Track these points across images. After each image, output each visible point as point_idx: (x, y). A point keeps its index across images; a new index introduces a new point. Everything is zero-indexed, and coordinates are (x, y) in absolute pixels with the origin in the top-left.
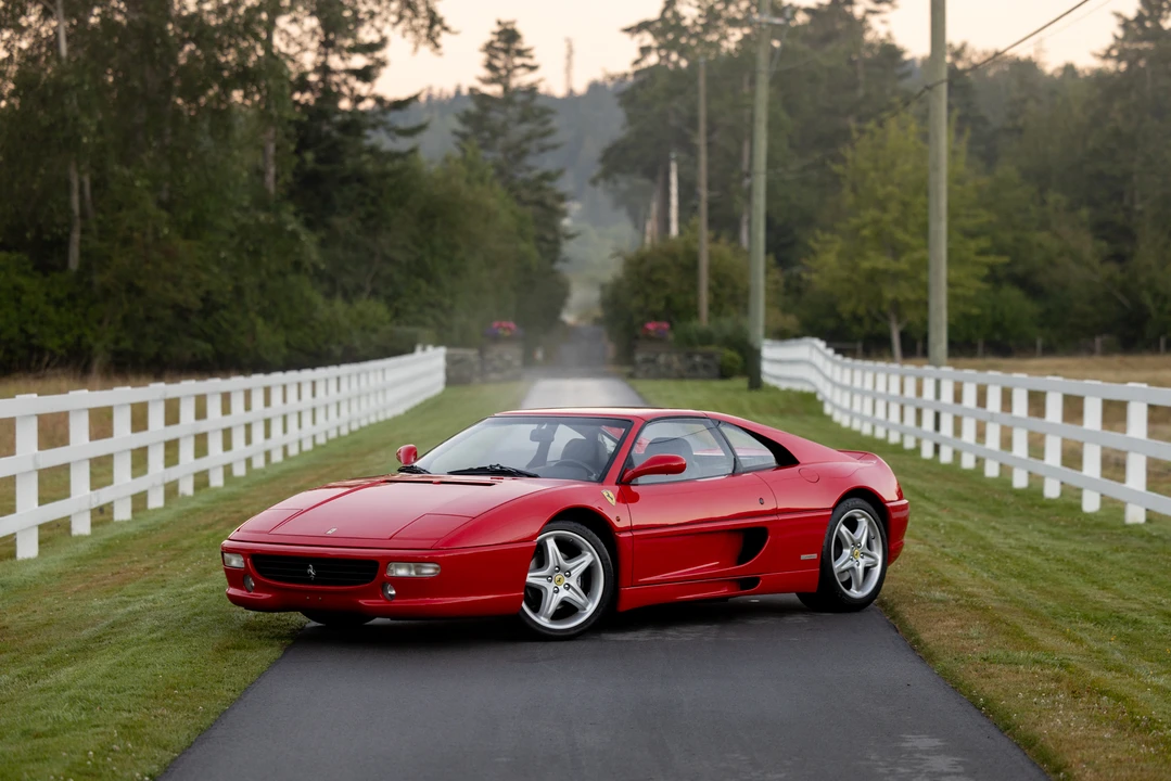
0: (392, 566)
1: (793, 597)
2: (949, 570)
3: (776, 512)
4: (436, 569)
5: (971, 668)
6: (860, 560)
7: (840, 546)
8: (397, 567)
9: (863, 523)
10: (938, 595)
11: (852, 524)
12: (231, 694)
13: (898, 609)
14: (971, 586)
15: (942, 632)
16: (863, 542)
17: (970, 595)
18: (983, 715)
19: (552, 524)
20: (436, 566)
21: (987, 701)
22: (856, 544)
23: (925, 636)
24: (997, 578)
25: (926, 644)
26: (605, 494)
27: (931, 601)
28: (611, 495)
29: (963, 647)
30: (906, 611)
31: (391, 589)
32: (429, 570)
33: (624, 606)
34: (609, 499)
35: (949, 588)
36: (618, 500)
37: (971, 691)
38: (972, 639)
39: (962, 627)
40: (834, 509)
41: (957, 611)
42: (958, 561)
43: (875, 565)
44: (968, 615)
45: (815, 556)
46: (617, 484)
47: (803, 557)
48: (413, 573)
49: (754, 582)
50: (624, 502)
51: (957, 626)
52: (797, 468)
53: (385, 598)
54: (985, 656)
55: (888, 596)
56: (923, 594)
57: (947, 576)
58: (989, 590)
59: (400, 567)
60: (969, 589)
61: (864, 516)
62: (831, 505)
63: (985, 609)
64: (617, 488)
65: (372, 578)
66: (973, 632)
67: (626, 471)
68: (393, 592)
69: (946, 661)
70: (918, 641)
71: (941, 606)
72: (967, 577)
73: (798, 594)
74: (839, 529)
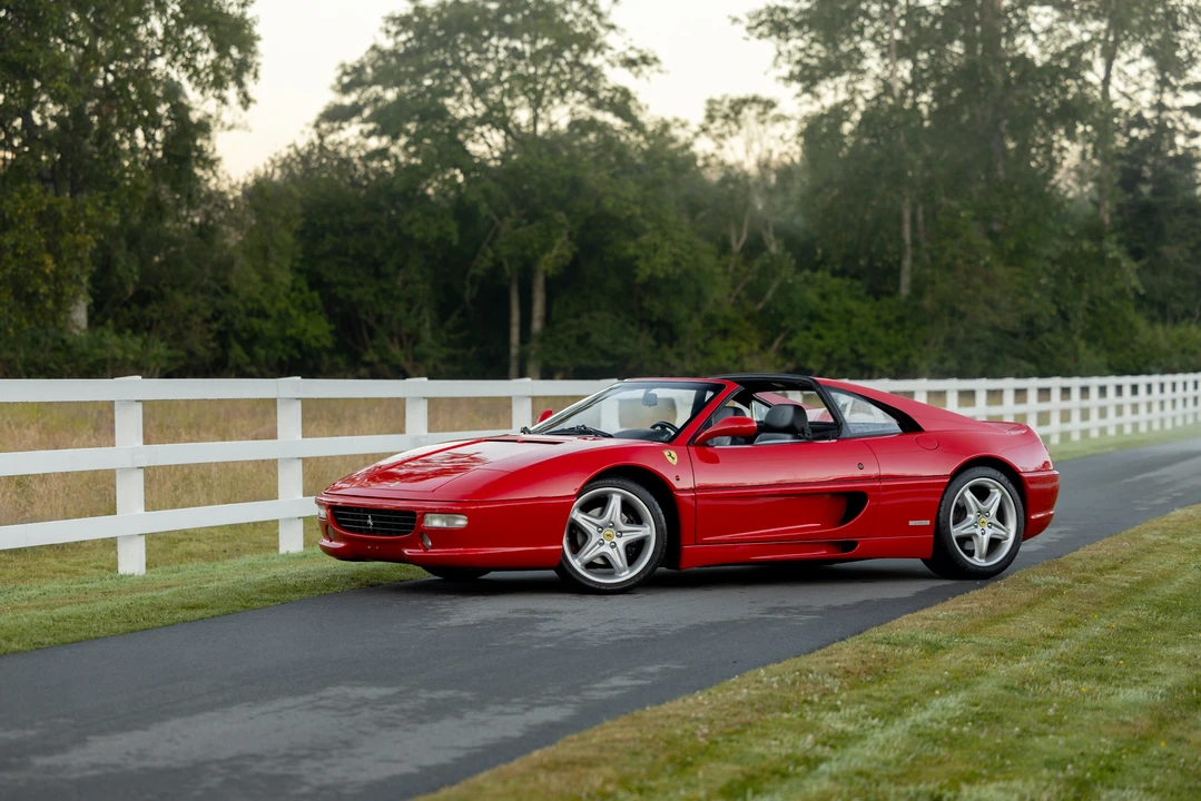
0: (428, 518)
1: (916, 563)
3: (880, 478)
4: (466, 520)
6: (986, 528)
7: (961, 512)
8: (432, 519)
9: (996, 496)
11: (982, 493)
16: (993, 511)
20: (465, 517)
22: (982, 512)
26: (666, 453)
28: (674, 454)
31: (427, 539)
32: (461, 522)
34: (670, 459)
40: (952, 476)
43: (1006, 538)
45: (927, 522)
46: (688, 445)
47: (912, 523)
48: (448, 524)
49: (850, 545)
53: (423, 548)
59: (435, 518)
61: (997, 487)
62: (948, 472)
65: (413, 528)
67: (701, 432)
68: (430, 543)
73: (923, 560)
74: (963, 494)
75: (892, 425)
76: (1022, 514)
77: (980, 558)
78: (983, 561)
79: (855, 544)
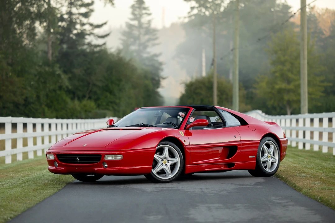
0: (106, 156)
2: (306, 170)
3: (241, 141)
4: (122, 157)
5: (315, 191)
6: (270, 159)
7: (263, 152)
8: (108, 157)
9: (272, 147)
10: (303, 175)
11: (268, 146)
14: (316, 173)
15: (304, 183)
16: (272, 152)
17: (315, 175)
18: (319, 203)
19: (161, 143)
20: (122, 156)
21: (321, 198)
22: (269, 153)
23: (298, 185)
25: (298, 187)
26: (180, 132)
27: (300, 176)
29: (312, 186)
30: (291, 179)
31: (106, 164)
32: (119, 158)
33: (187, 172)
35: (307, 174)
36: (185, 135)
37: (314, 197)
38: (315, 184)
39: (312, 182)
40: (261, 140)
41: (310, 179)
42: (311, 168)
43: (275, 162)
44: (314, 179)
45: (254, 157)
46: (184, 129)
47: (250, 157)
48: (114, 159)
50: (187, 136)
51: (310, 182)
52: (248, 126)
53: (104, 167)
54: (320, 188)
56: (297, 175)
58: (322, 174)
59: (109, 157)
61: (272, 144)
62: (260, 139)
63: (321, 178)
64: (184, 131)
65: (99, 160)
67: (188, 125)
68: (107, 166)
69: (305, 190)
70: (295, 187)
71: (304, 177)
72: (314, 172)
73: (250, 171)
74: (263, 147)
75: (238, 123)
76: (280, 154)
77: (269, 169)
78: (269, 170)
79: (234, 164)
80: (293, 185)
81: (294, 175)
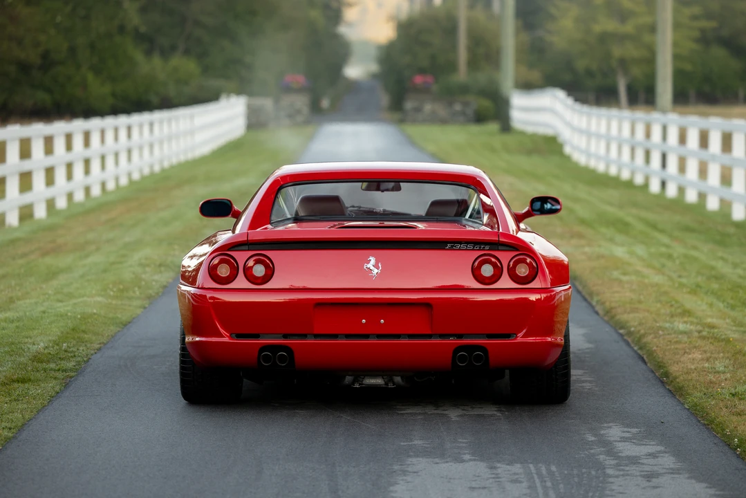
2: (689, 302)
5: (721, 404)
10: (682, 327)
12: (6, 433)
13: (645, 340)
14: (712, 317)
15: (689, 365)
17: (712, 327)
18: (738, 456)
21: (742, 441)
23: (674, 369)
24: (733, 307)
25: (676, 378)
27: (675, 332)
29: (711, 382)
35: (690, 319)
37: (723, 430)
38: (718, 372)
39: (708, 360)
41: (700, 342)
42: (695, 290)
44: (712, 347)
51: (702, 359)
54: (733, 391)
55: (635, 327)
56: (667, 325)
57: (688, 306)
58: (727, 321)
60: (709, 320)
63: (727, 341)
66: (719, 366)
69: (696, 396)
70: (667, 374)
71: (685, 339)
72: (704, 307)
80: (660, 367)
81: (660, 328)
